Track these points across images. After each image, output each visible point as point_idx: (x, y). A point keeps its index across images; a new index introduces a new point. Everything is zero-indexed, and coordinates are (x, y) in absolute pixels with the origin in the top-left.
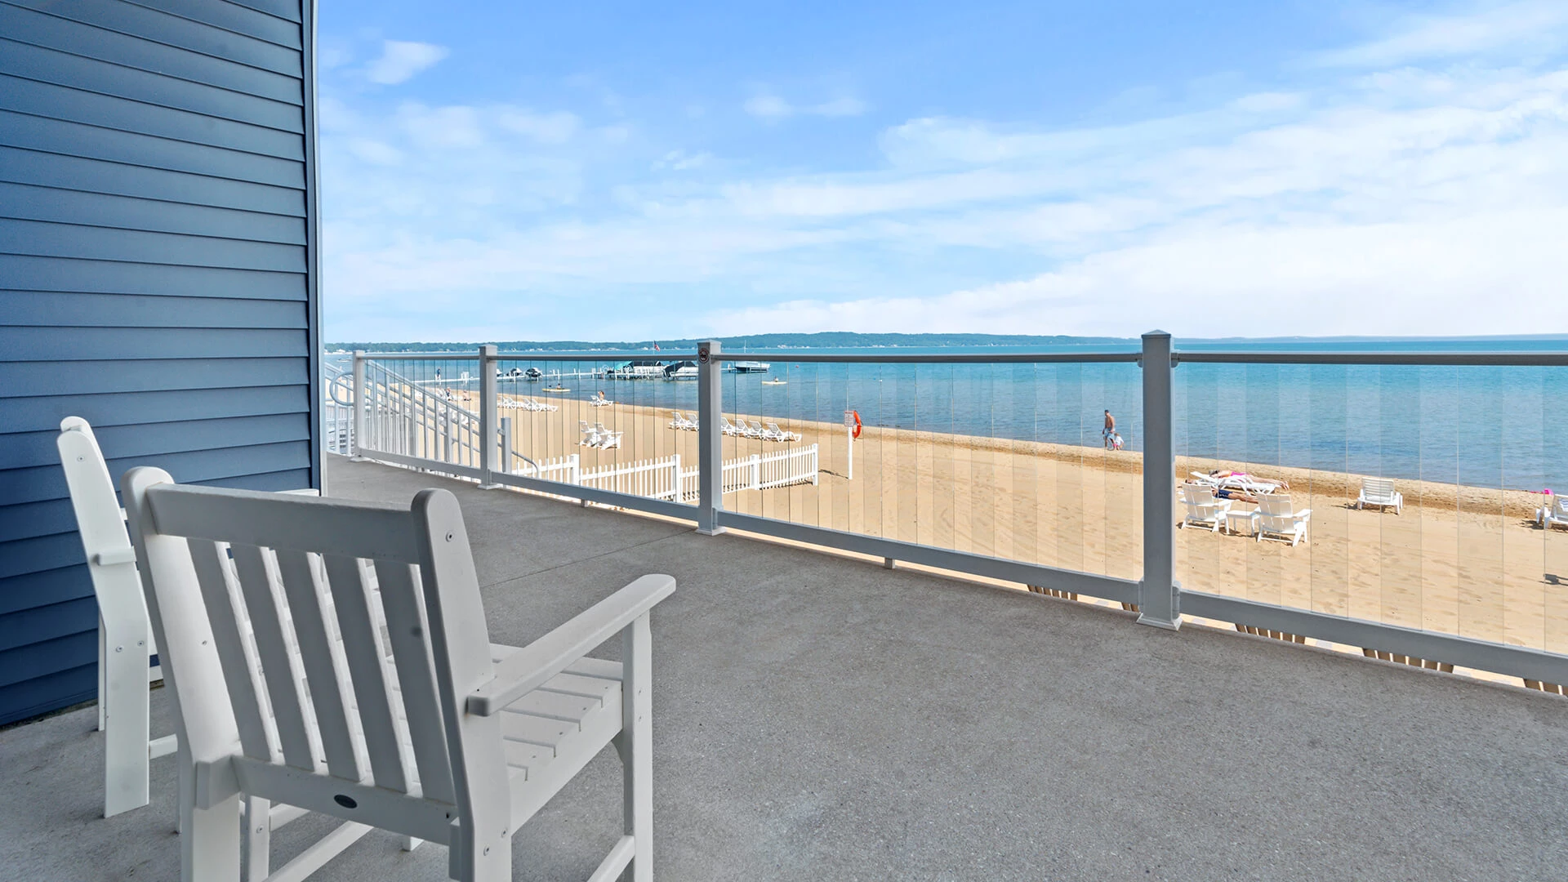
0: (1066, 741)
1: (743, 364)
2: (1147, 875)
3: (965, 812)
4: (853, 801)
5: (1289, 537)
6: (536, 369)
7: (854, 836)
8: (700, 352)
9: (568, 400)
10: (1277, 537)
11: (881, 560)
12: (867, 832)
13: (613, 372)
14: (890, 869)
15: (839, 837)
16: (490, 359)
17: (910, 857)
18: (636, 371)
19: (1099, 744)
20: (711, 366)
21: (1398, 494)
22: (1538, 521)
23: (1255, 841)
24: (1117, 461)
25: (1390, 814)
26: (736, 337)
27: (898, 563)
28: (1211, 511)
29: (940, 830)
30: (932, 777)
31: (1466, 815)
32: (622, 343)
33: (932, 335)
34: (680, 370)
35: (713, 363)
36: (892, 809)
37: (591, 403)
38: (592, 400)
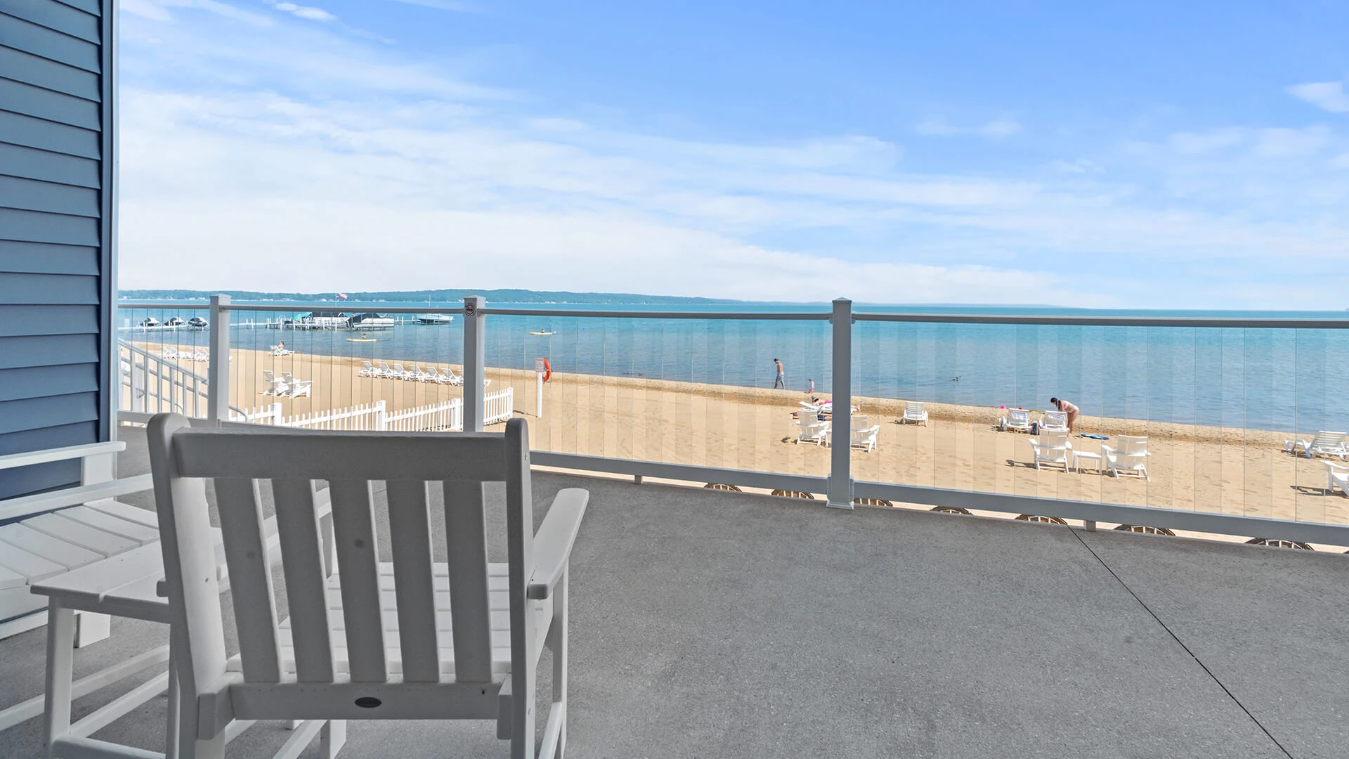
0: (813, 591)
1: (429, 316)
2: (894, 664)
3: (769, 647)
4: (689, 654)
5: (865, 446)
6: (201, 319)
7: (701, 677)
8: (466, 306)
9: (245, 350)
10: (858, 447)
11: (632, 478)
12: (709, 673)
13: (292, 322)
14: (736, 693)
15: (691, 680)
16: (224, 308)
17: (746, 683)
18: (317, 322)
19: (834, 589)
20: (477, 318)
21: (926, 412)
22: (999, 426)
23: (944, 632)
24: (747, 395)
25: (1005, 604)
26: (418, 292)
27: (645, 479)
28: (817, 430)
29: (758, 662)
30: (737, 629)
31: (1041, 598)
32: (299, 294)
33: (596, 294)
34: (363, 321)
35: (479, 316)
36: (719, 654)
37: (270, 353)
38: (270, 350)
